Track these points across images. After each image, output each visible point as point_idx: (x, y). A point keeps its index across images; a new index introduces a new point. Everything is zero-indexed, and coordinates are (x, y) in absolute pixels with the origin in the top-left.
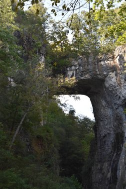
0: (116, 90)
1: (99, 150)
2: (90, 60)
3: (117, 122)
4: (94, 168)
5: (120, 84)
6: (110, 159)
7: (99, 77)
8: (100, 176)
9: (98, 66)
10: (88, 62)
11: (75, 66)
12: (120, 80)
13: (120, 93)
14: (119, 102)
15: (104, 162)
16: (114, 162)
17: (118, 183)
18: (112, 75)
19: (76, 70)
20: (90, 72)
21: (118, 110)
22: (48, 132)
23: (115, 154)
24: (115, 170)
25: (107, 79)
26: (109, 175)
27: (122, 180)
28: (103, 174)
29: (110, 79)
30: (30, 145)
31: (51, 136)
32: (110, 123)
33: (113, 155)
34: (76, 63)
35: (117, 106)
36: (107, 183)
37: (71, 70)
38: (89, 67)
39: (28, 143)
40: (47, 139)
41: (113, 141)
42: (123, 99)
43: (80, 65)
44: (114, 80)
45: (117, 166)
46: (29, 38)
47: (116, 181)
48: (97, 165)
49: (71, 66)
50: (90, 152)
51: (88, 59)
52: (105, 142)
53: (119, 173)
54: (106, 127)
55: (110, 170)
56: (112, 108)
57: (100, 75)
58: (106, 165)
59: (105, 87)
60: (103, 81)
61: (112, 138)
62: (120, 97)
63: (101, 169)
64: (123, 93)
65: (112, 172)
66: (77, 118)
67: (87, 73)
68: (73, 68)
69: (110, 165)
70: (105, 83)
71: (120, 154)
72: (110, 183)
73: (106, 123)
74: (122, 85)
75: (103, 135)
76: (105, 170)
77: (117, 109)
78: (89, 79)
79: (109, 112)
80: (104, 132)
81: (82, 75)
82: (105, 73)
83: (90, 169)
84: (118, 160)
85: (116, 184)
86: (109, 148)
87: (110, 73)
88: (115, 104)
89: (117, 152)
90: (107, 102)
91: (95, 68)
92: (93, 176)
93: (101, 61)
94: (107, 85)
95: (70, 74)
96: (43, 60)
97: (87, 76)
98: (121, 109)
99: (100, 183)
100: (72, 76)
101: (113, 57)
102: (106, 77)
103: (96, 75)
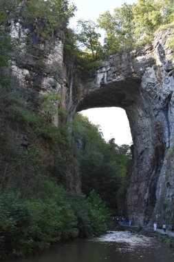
0: (156, 89)
1: (136, 169)
2: (123, 58)
3: (156, 132)
4: (129, 190)
5: (160, 80)
6: (147, 178)
7: (135, 75)
8: (136, 198)
9: (133, 63)
10: (121, 60)
11: (106, 67)
12: (160, 75)
13: (161, 91)
14: (158, 106)
15: (141, 182)
16: (153, 180)
17: (157, 205)
18: (151, 70)
19: (107, 72)
20: (123, 71)
21: (158, 117)
22: (62, 134)
23: (154, 172)
24: (153, 190)
25: (144, 77)
26: (146, 196)
27: (163, 199)
28: (139, 195)
29: (148, 75)
31: (66, 140)
32: (148, 136)
33: (151, 173)
34: (107, 64)
35: (156, 112)
36: (143, 205)
37: (102, 72)
38: (123, 65)
41: (152, 157)
42: (164, 98)
43: (112, 65)
44: (152, 76)
45: (155, 184)
47: (155, 203)
48: (133, 186)
49: (101, 68)
50: (127, 173)
51: (121, 58)
52: (142, 159)
53: (159, 193)
54: (144, 141)
55: (148, 190)
56: (151, 116)
57: (135, 73)
58: (143, 184)
60: (139, 81)
61: (150, 154)
62: (160, 98)
63: (138, 190)
64: (164, 91)
65: (150, 192)
67: (120, 73)
68: (104, 69)
69: (147, 185)
71: (160, 171)
72: (147, 205)
73: (144, 136)
74: (163, 80)
75: (140, 151)
76: (141, 191)
77: (156, 116)
78: (122, 81)
79: (147, 122)
80: (141, 148)
81: (114, 77)
82: (141, 70)
83: (126, 192)
84: (157, 178)
85: (154, 206)
86: (146, 165)
87: (148, 68)
88: (154, 110)
89: (157, 169)
90: (145, 110)
91: (129, 66)
92: (129, 198)
93: (136, 56)
94: (144, 85)
95: (100, 76)
96: (60, 45)
97: (120, 78)
98: (162, 114)
99: (136, 206)
100: (103, 79)
101: (151, 49)
102: (142, 74)
103: (131, 73)
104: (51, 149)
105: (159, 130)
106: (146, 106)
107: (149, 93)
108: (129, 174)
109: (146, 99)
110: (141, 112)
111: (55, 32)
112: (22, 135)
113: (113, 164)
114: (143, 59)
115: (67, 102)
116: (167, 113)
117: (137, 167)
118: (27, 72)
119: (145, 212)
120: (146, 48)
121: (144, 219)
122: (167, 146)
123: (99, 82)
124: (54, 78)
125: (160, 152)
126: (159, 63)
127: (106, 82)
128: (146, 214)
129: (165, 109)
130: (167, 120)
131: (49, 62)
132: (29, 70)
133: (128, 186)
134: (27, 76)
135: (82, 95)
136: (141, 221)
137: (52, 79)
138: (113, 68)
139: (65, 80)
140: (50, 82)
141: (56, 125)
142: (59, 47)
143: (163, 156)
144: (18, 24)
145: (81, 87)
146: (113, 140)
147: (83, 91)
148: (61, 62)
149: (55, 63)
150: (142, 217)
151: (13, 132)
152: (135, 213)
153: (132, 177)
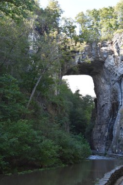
0: (114, 69)
2: (93, 46)
3: (113, 94)
4: (94, 129)
5: (117, 64)
6: (107, 123)
7: (100, 59)
8: (99, 135)
9: (99, 51)
10: (92, 48)
12: (117, 61)
13: (117, 71)
14: (115, 79)
15: (102, 125)
16: (110, 124)
17: (113, 140)
18: (111, 57)
19: (82, 55)
20: (93, 56)
21: (114, 85)
22: (60, 100)
23: (111, 119)
24: (111, 130)
25: (106, 61)
26: (107, 134)
27: (117, 137)
28: (102, 133)
29: (109, 60)
30: (46, 109)
31: (63, 104)
32: (108, 96)
33: (109, 120)
35: (113, 82)
36: (104, 139)
37: (78, 55)
38: (93, 52)
39: (45, 108)
40: (60, 106)
41: (110, 109)
42: (119, 75)
43: (85, 51)
44: (112, 61)
45: (112, 127)
46: (46, 27)
47: (112, 138)
48: (97, 127)
49: (78, 52)
51: (91, 46)
52: (103, 110)
53: (115, 133)
54: (105, 99)
55: (107, 130)
56: (110, 84)
57: (101, 57)
58: (104, 126)
59: (105, 68)
60: (103, 62)
61: (109, 107)
62: (116, 75)
63: (100, 130)
64: (119, 71)
65: (109, 132)
66: (81, 95)
67: (91, 56)
68: (80, 53)
69: (107, 127)
70: (105, 64)
71: (115, 119)
72: (107, 140)
73: (105, 96)
74: (119, 65)
75: (102, 105)
76: (103, 131)
78: (92, 61)
79: (107, 87)
80: (102, 103)
82: (105, 56)
83: (92, 130)
84: (114, 123)
85: (112, 140)
86: (106, 114)
87: (109, 56)
88: (112, 80)
89: (113, 117)
90: (106, 80)
91: (97, 52)
92: (94, 135)
93: (102, 47)
94: (106, 66)
97: (91, 59)
98: (117, 84)
99: (100, 140)
100: (79, 60)
101: (112, 43)
102: (106, 59)
103: (98, 58)
105: (115, 93)
106: (107, 77)
107: (109, 71)
108: (93, 118)
109: (107, 74)
110: (103, 81)
112: (43, 104)
114: (106, 50)
116: (121, 84)
117: (100, 115)
121: (106, 148)
122: (120, 104)
123: (77, 61)
125: (115, 106)
126: (116, 54)
127: (81, 62)
128: (106, 145)
129: (120, 82)
130: (121, 89)
133: (93, 127)
136: (104, 150)
141: (56, 95)
143: (117, 110)
144: (33, 33)
146: (78, 91)
147: (67, 67)
150: (104, 147)
151: (39, 102)
152: (99, 145)
153: (96, 121)
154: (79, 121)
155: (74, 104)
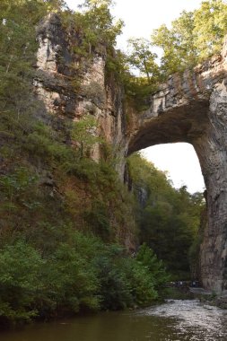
1: (210, 219)
2: (185, 76)
4: (202, 246)
6: (225, 230)
7: (200, 96)
8: (211, 256)
9: (197, 81)
10: (183, 79)
11: (164, 91)
15: (217, 235)
18: (220, 86)
19: (166, 96)
20: (186, 93)
22: (105, 173)
25: (212, 97)
26: (224, 254)
28: (216, 253)
29: (218, 94)
30: (55, 185)
32: (223, 175)
34: (165, 86)
36: (221, 265)
37: (159, 98)
38: (185, 86)
43: (171, 87)
44: (223, 94)
48: (207, 241)
49: (158, 92)
50: (200, 226)
52: (217, 206)
54: (218, 182)
57: (201, 93)
58: (220, 238)
60: (207, 104)
63: (213, 246)
67: (182, 96)
68: (161, 94)
70: (211, 106)
73: (218, 176)
75: (214, 196)
76: (218, 247)
78: (185, 106)
79: (221, 157)
80: (215, 191)
81: (174, 102)
82: (208, 88)
83: (199, 249)
87: (217, 85)
90: (217, 142)
91: (192, 85)
92: (203, 257)
93: (201, 72)
94: (213, 108)
95: (157, 103)
96: (100, 63)
97: (182, 102)
99: (211, 266)
100: (161, 106)
101: (220, 59)
102: (210, 94)
103: (195, 95)
104: (86, 190)
106: (218, 135)
107: (220, 118)
108: (202, 226)
109: (218, 127)
110: (213, 145)
111: (93, 48)
112: (45, 172)
113: (184, 216)
114: (210, 75)
115: (114, 134)
117: (212, 216)
118: (56, 95)
119: (223, 275)
120: (214, 59)
121: (223, 284)
123: (156, 110)
124: (93, 102)
127: (164, 109)
128: (224, 278)
131: (86, 83)
132: (59, 92)
133: (201, 242)
134: (56, 100)
135: (135, 127)
136: (219, 287)
137: (89, 103)
138: (172, 91)
139: (110, 107)
140: (87, 107)
141: (97, 161)
142: (99, 65)
144: (46, 40)
145: (134, 117)
146: (184, 187)
147: (137, 122)
148: (102, 82)
149: (94, 84)
150: (220, 281)
151: (32, 167)
152: (210, 276)
153: (206, 230)
154: (182, 236)
155: (175, 208)
